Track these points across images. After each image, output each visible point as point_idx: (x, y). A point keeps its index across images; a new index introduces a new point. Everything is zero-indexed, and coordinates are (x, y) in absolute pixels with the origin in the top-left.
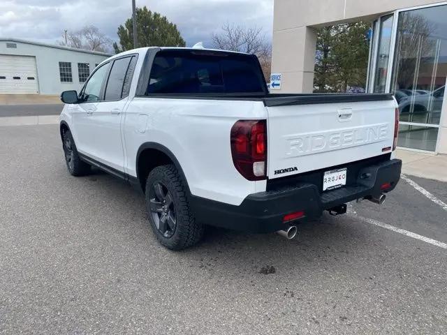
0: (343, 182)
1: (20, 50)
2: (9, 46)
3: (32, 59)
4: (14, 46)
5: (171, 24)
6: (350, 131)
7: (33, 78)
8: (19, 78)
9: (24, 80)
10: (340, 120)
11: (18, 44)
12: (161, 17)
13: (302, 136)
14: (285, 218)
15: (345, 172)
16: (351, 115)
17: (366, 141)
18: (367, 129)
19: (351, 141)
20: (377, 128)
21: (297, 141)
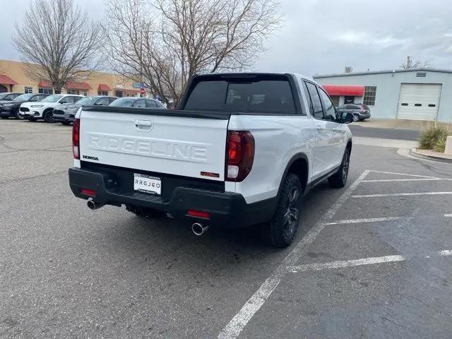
0: (158, 191)
1: (430, 78)
2: (419, 75)
3: (439, 87)
4: (424, 75)
6: (148, 141)
7: (434, 106)
8: (420, 105)
9: (425, 107)
11: (428, 73)
14: (83, 191)
15: (160, 182)
16: (150, 126)
17: (169, 156)
18: (169, 144)
19: (148, 151)
20: (187, 145)
21: (96, 138)
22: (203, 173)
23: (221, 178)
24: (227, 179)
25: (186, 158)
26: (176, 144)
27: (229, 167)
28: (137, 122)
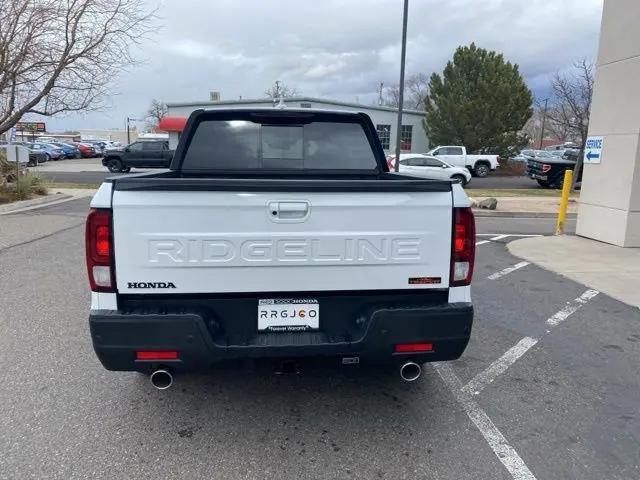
5: (508, 63)
6: (302, 239)
10: (276, 219)
12: (496, 55)
13: (182, 237)
14: (139, 355)
15: (316, 307)
16: (305, 212)
17: (349, 260)
18: (349, 239)
19: (304, 256)
20: (384, 239)
21: (171, 244)
22: (412, 281)
23: (445, 284)
24: (453, 283)
25: (383, 259)
26: (362, 239)
27: (457, 264)
28: (275, 207)
